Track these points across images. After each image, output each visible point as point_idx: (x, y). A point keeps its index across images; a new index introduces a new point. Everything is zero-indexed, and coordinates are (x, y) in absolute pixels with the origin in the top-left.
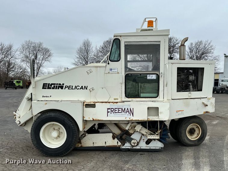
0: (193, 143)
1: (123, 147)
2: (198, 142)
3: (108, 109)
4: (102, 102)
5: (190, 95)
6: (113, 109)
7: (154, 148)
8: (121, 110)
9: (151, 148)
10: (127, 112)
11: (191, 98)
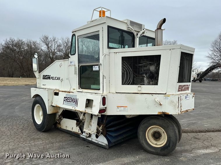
0: (154, 151)
1: (82, 136)
2: (161, 150)
3: (65, 98)
4: (63, 91)
5: (139, 89)
6: (67, 98)
7: (101, 143)
8: (71, 99)
9: (99, 143)
10: (74, 102)
11: (141, 92)
